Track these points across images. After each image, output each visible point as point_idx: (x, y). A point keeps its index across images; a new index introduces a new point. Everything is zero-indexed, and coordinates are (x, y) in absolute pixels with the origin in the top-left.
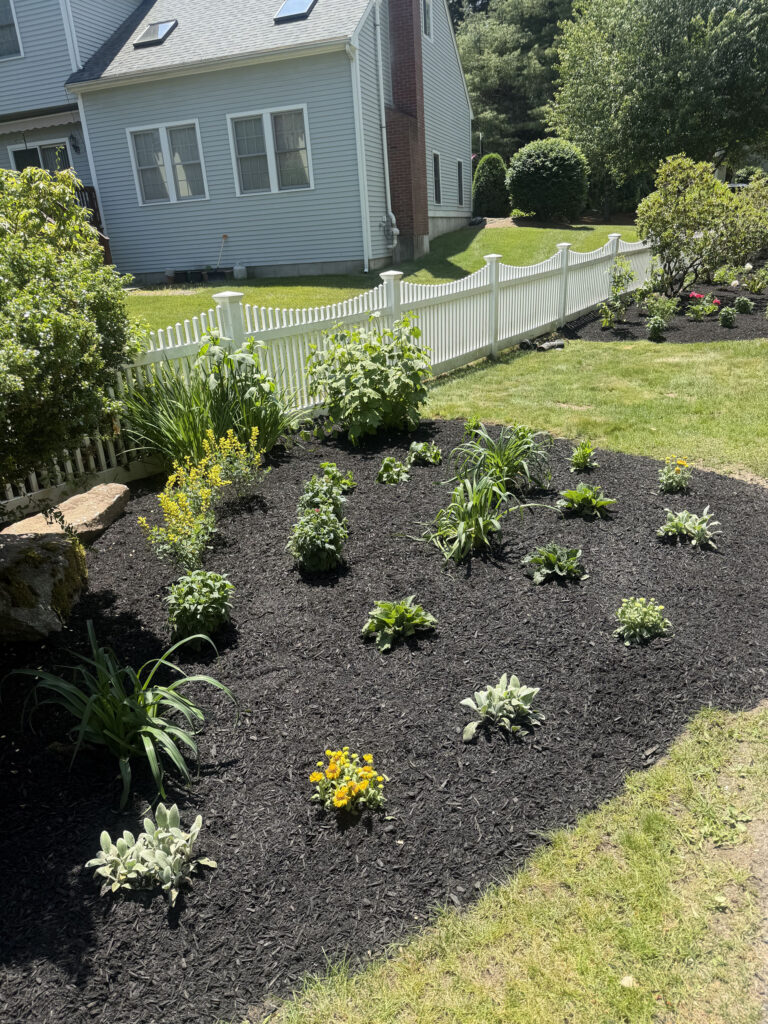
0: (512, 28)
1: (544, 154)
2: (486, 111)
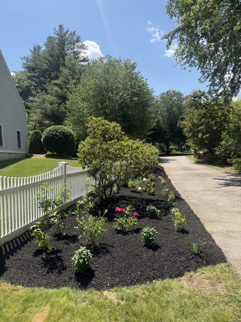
0: (55, 98)
1: (56, 130)
2: (46, 121)
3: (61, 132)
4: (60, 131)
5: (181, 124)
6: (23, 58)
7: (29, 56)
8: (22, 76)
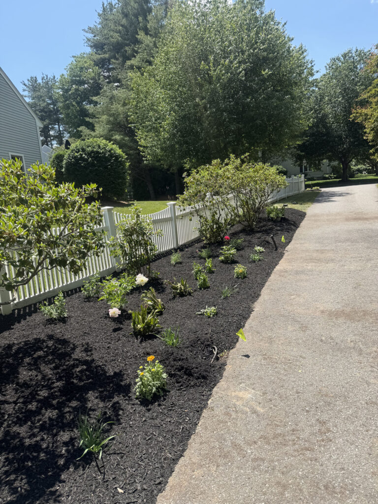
1: (82, 148)
3: (93, 152)
4: (90, 149)
5: (358, 115)
6: (87, 29)
7: (96, 24)
8: (85, 62)
